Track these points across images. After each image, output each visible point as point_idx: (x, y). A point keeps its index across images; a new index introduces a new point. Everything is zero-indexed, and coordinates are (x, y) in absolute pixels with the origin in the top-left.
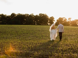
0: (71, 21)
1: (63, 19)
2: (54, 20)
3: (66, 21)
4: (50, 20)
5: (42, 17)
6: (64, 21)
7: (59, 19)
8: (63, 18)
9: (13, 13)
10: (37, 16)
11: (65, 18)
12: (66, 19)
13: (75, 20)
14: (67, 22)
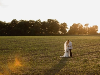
0: (88, 28)
1: (78, 26)
2: (66, 28)
4: (61, 27)
5: (51, 23)
6: (79, 28)
7: (73, 26)
8: (78, 24)
9: (14, 20)
10: (44, 22)
11: (80, 24)
12: (82, 25)
13: (93, 26)
14: (83, 29)
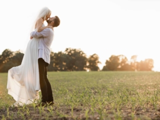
0: (137, 62)
1: (118, 59)
2: (98, 62)
3: (127, 62)
4: (90, 61)
5: (72, 54)
6: (122, 62)
7: (110, 58)
8: (120, 56)
10: (60, 53)
11: (123, 56)
12: (126, 58)
13: (146, 60)
